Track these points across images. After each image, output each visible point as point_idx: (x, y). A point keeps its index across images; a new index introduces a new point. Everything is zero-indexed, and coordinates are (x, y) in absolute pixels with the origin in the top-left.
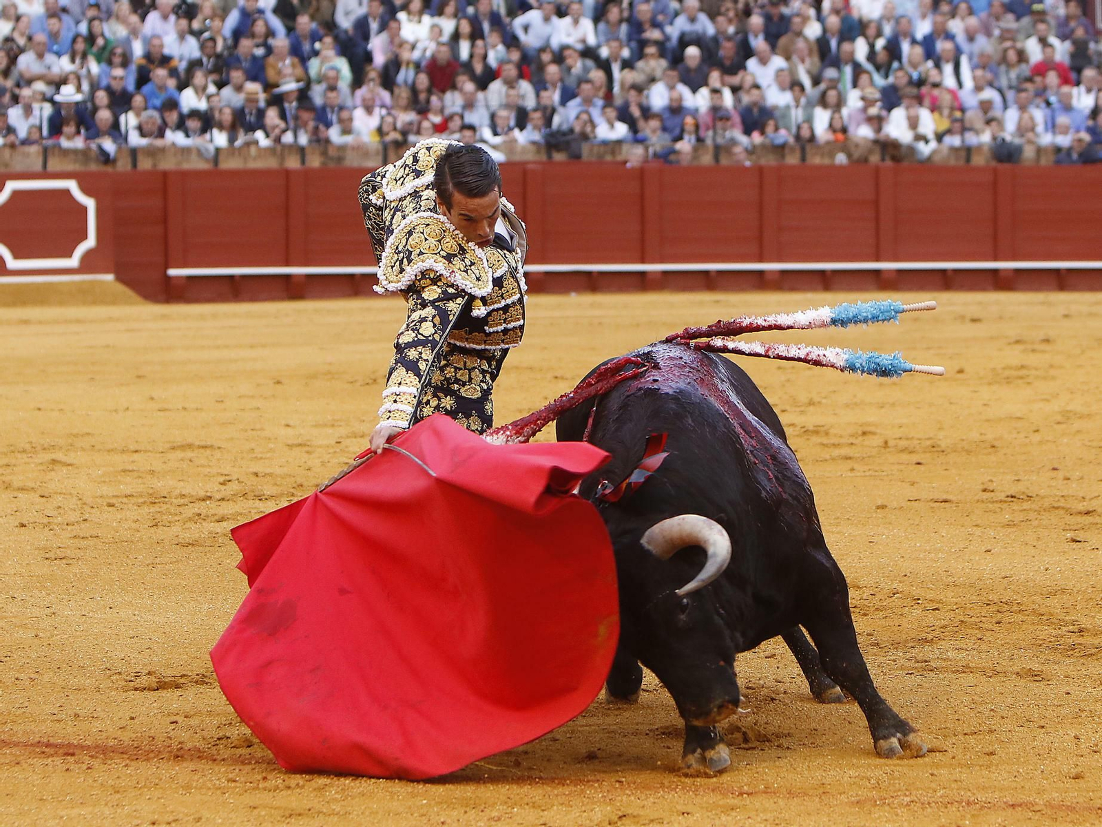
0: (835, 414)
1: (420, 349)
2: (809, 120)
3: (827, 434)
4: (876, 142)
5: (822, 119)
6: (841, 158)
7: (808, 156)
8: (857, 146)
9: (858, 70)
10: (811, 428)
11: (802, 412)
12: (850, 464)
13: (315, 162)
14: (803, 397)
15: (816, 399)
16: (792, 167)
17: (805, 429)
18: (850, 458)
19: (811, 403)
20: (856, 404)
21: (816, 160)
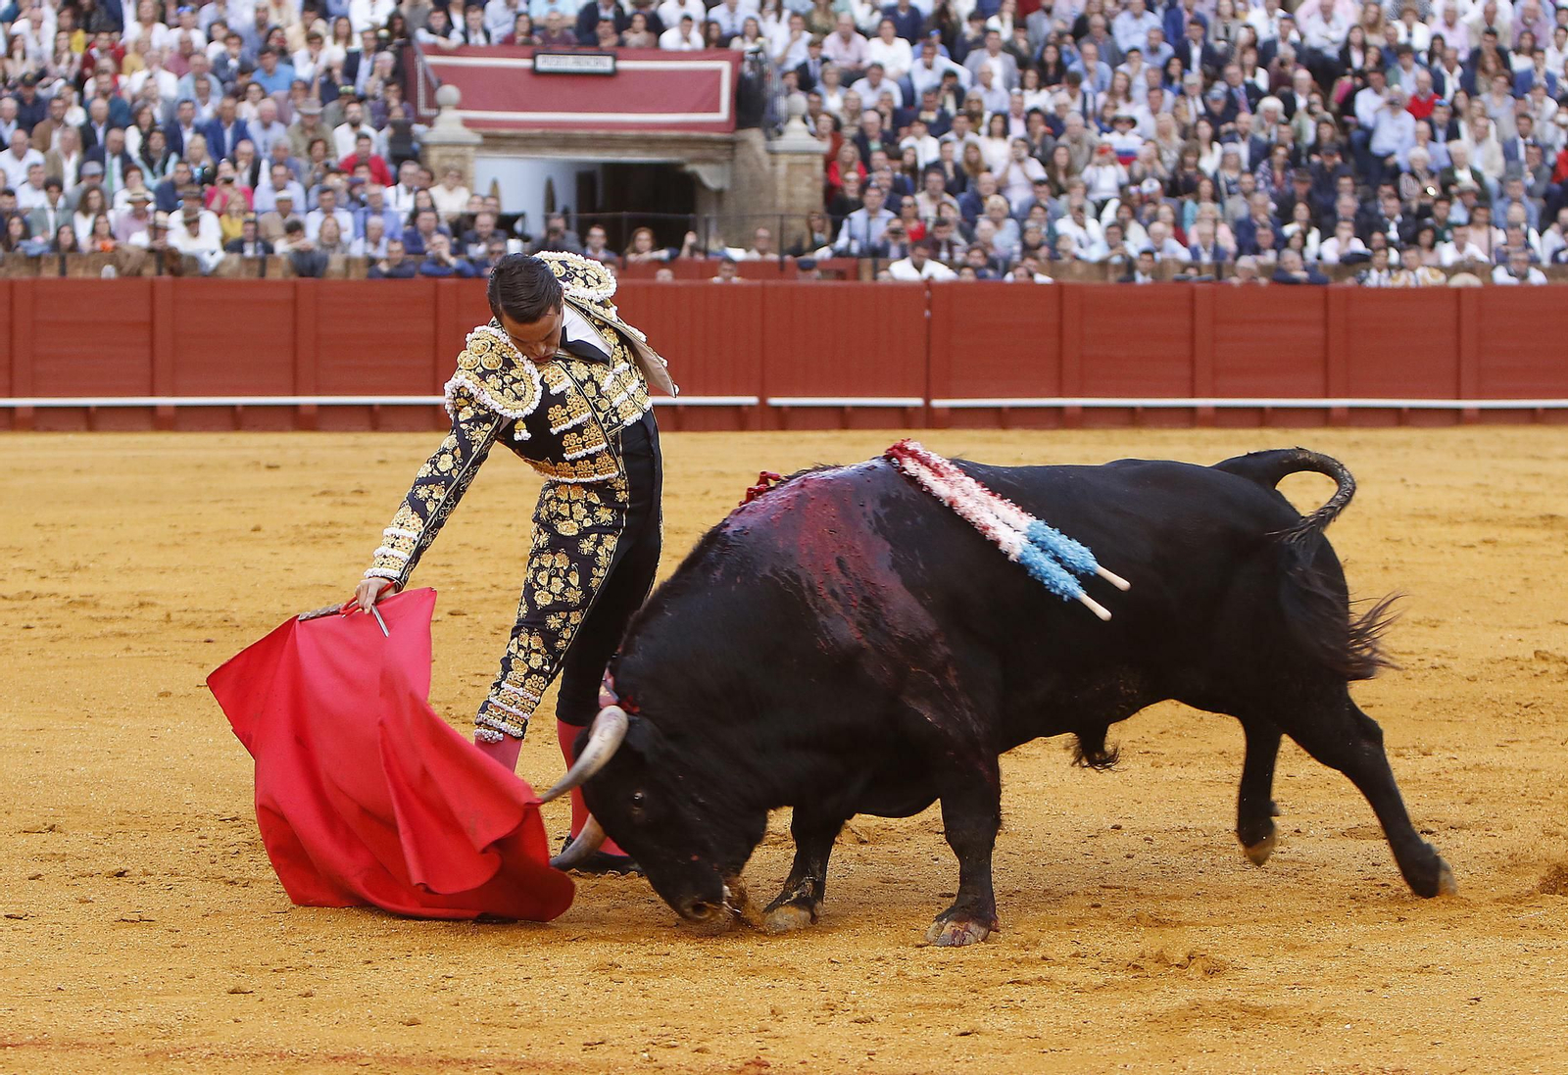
0: (106, 581)
1: (431, 487)
2: (70, 224)
3: (96, 605)
4: (151, 251)
5: (83, 226)
6: (109, 271)
7: (69, 269)
8: (128, 256)
9: (127, 166)
10: (77, 598)
11: (66, 580)
12: (124, 643)
14: (66, 561)
15: (82, 563)
16: (49, 282)
17: (69, 600)
18: (125, 635)
19: (76, 568)
20: (129, 569)
21: (79, 273)
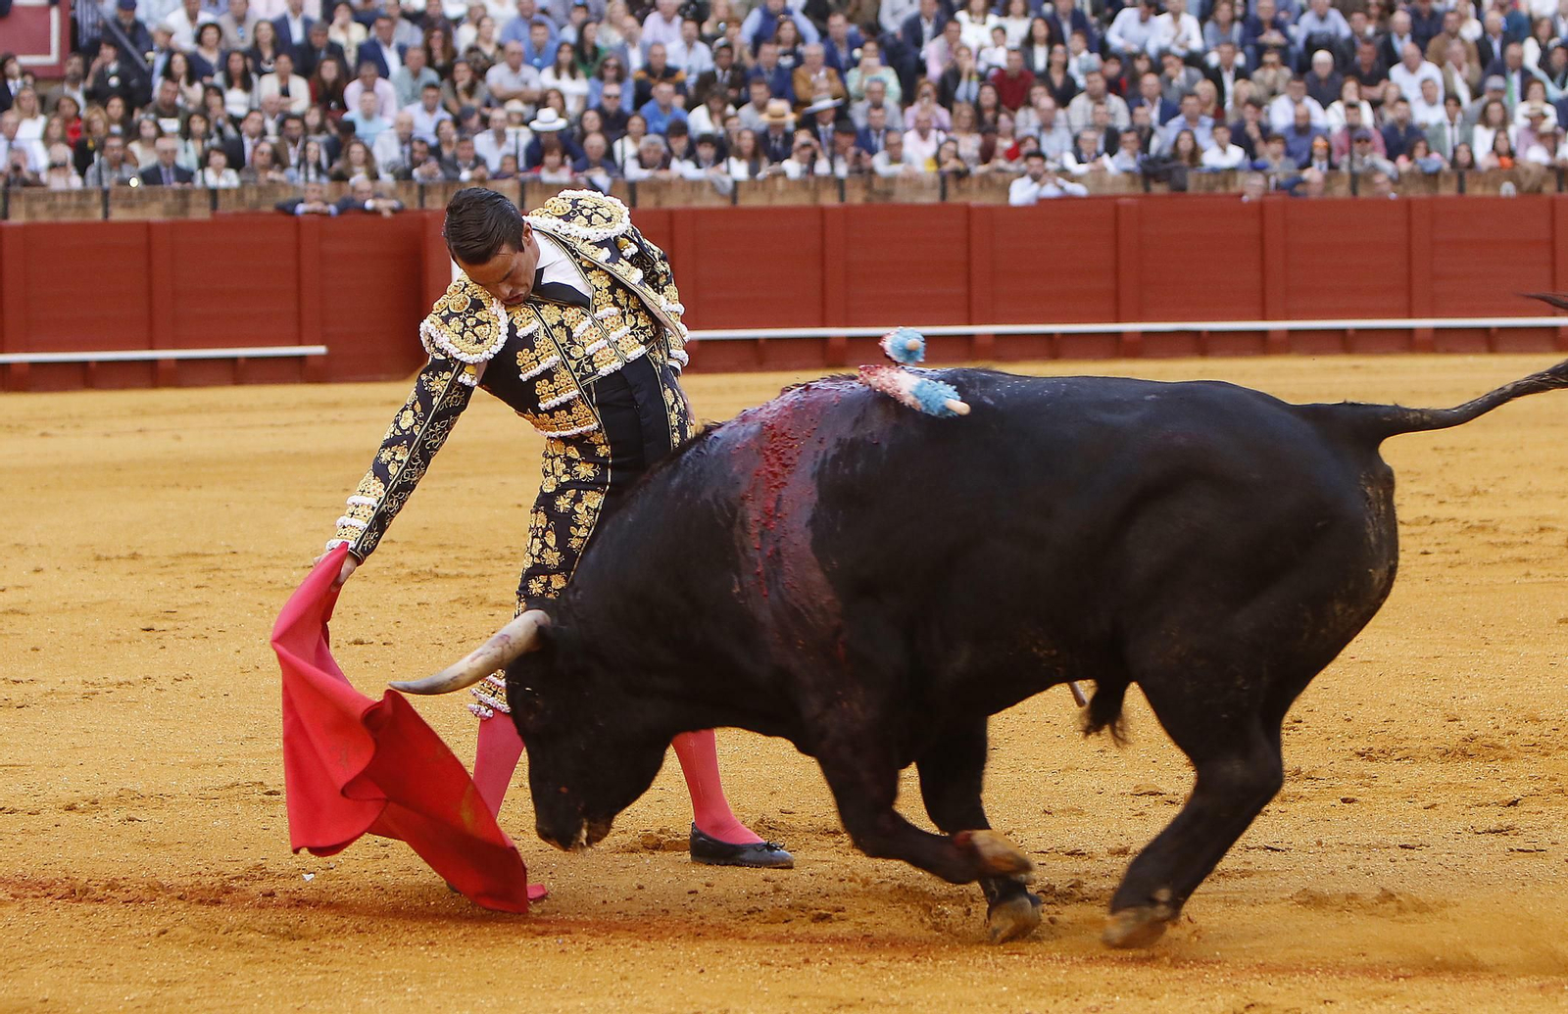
0: (1505, 506)
1: (393, 448)
2: (1468, 141)
3: (1496, 529)
4: (1551, 168)
5: (1483, 140)
6: (1508, 189)
7: (1468, 186)
8: (1528, 172)
9: (1527, 78)
10: (1476, 523)
11: (1464, 504)
12: (1524, 568)
13: (856, 197)
14: (1465, 485)
15: (1481, 488)
16: (1446, 200)
17: (1469, 525)
18: (1525, 560)
19: (1475, 492)
20: (1530, 493)
21: (1476, 191)
